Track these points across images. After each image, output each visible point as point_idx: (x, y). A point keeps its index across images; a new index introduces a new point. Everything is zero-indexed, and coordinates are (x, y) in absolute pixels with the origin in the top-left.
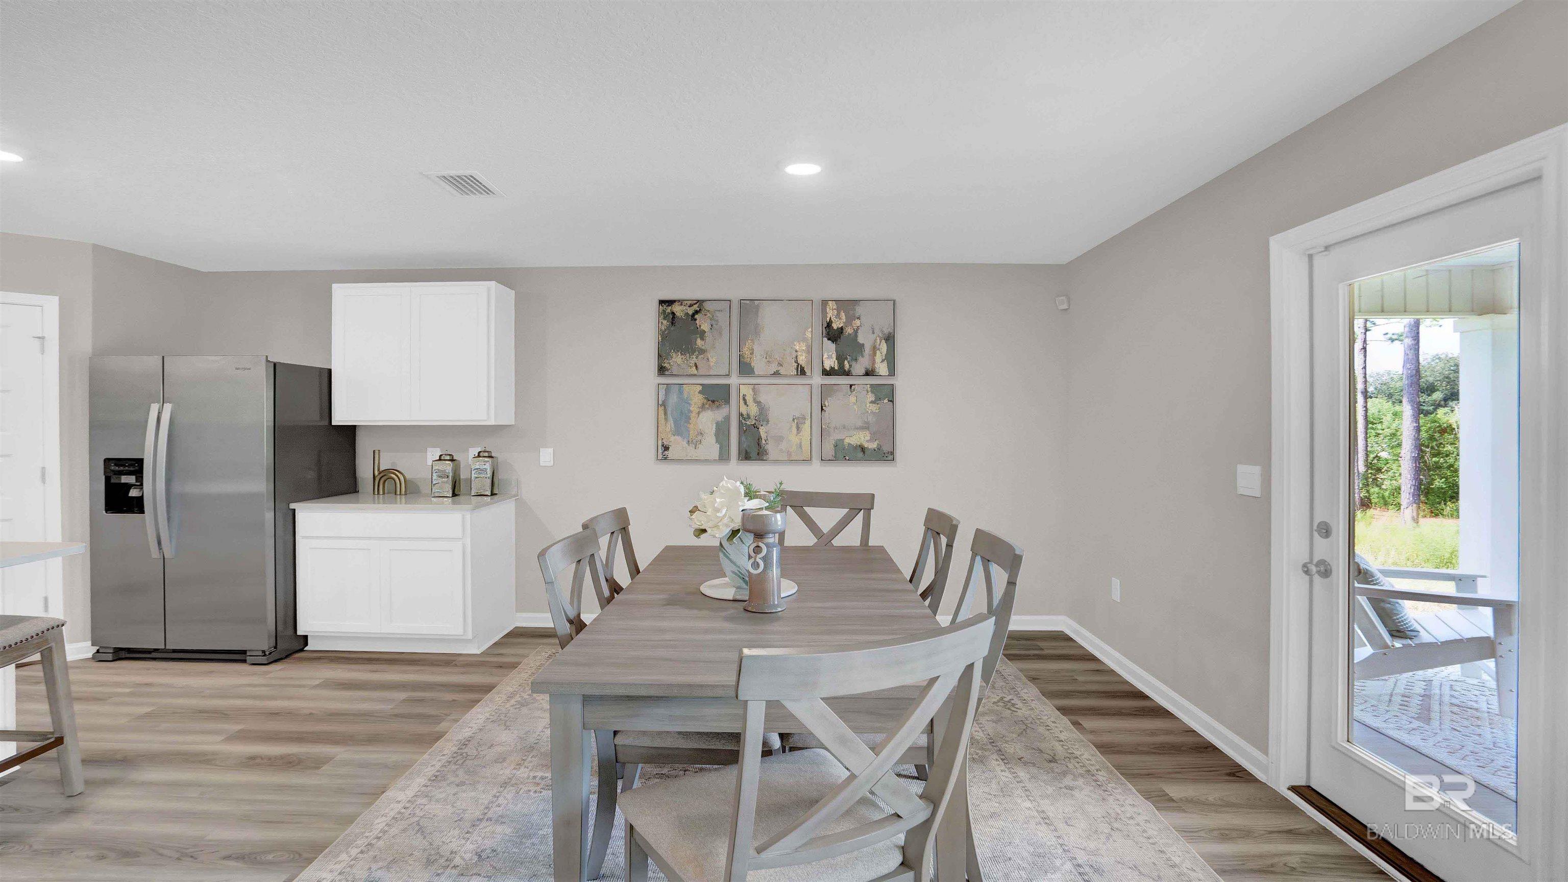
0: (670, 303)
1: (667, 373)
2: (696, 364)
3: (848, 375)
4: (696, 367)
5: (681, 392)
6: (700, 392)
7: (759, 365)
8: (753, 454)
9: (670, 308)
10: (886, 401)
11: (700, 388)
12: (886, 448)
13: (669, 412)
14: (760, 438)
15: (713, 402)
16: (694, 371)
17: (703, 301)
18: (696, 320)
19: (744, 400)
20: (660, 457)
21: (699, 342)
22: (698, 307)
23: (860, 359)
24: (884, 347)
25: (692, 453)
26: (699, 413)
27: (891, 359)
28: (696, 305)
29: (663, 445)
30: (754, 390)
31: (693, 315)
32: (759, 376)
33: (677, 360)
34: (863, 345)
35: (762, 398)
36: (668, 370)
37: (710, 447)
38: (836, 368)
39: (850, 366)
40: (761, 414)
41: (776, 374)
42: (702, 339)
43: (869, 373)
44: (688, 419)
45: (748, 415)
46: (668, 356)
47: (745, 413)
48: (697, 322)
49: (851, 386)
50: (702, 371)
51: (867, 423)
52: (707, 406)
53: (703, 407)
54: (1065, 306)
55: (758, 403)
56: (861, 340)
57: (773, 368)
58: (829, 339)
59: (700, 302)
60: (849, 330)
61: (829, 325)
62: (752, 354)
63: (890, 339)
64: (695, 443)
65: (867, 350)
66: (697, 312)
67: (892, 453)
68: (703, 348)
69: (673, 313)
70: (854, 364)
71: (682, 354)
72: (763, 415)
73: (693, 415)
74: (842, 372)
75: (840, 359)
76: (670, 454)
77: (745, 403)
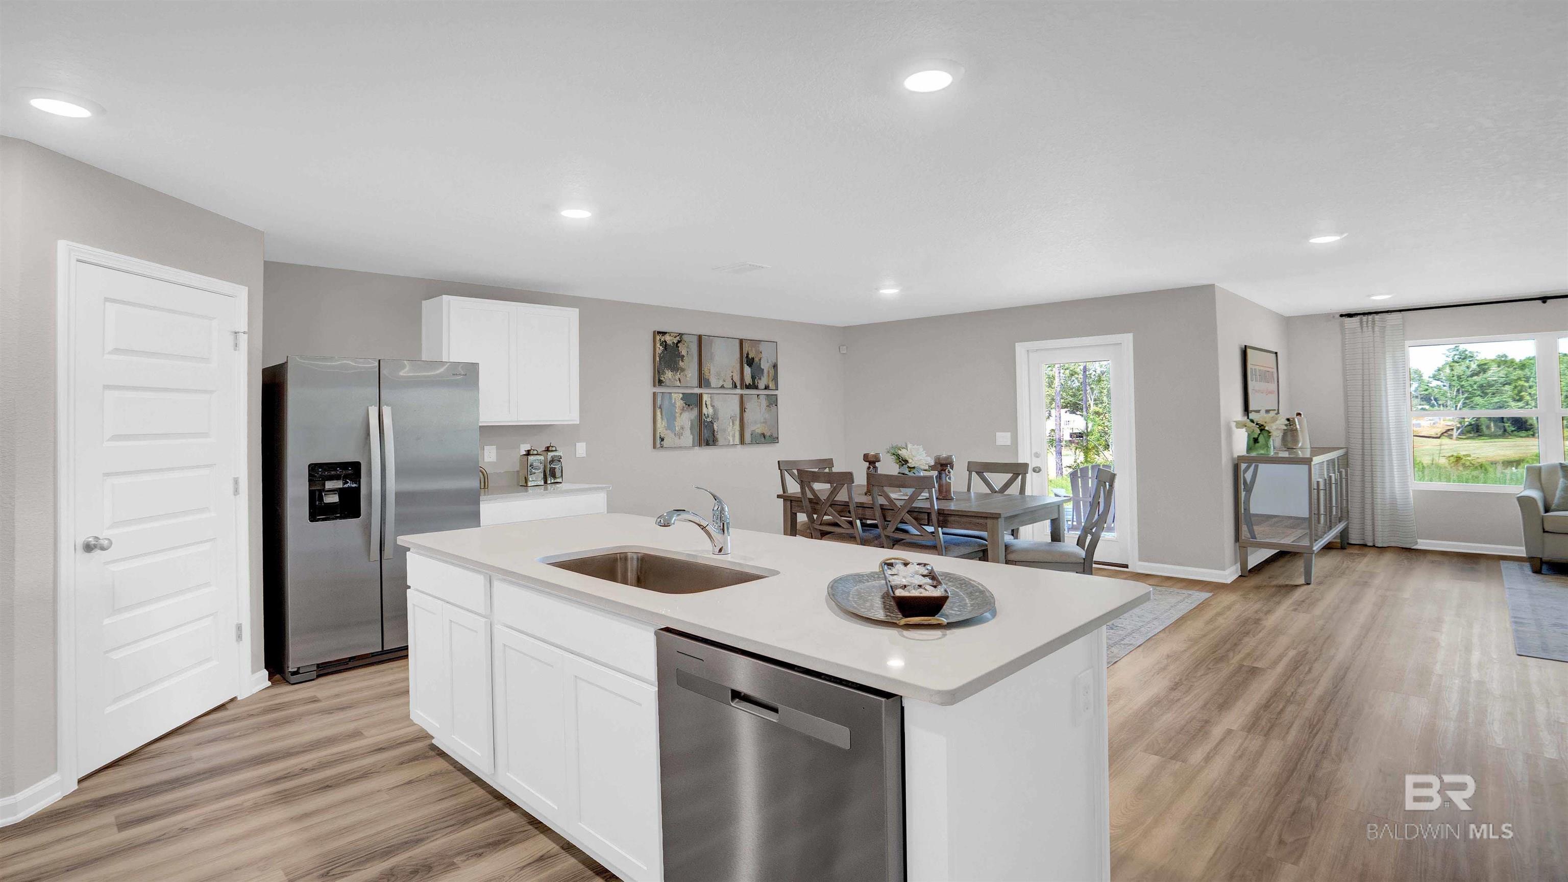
0: (664, 333)
1: (663, 384)
2: (679, 379)
3: (757, 389)
4: (680, 381)
5: (670, 398)
6: (682, 399)
7: (714, 382)
8: (711, 442)
9: (663, 337)
10: (774, 405)
11: (681, 396)
12: (775, 435)
13: (664, 414)
14: (714, 431)
15: (689, 405)
16: (678, 384)
17: (683, 334)
18: (678, 347)
19: (706, 404)
20: (658, 445)
21: (681, 363)
22: (680, 338)
23: (762, 378)
24: (772, 372)
25: (678, 442)
26: (681, 414)
27: (775, 379)
28: (678, 337)
29: (660, 438)
30: (711, 397)
31: (677, 344)
32: (714, 388)
33: (669, 374)
34: (763, 369)
35: (716, 404)
36: (663, 382)
37: (688, 438)
38: (751, 384)
39: (758, 382)
40: (715, 414)
41: (722, 387)
42: (682, 361)
43: (767, 388)
44: (675, 418)
45: (708, 415)
46: (664, 373)
47: (706, 414)
48: (680, 348)
49: (758, 395)
50: (683, 384)
51: (765, 419)
52: (685, 409)
53: (683, 409)
54: (845, 352)
55: (713, 406)
56: (762, 367)
57: (721, 383)
58: (748, 365)
59: (681, 335)
60: (756, 360)
61: (748, 354)
62: (710, 373)
63: (775, 366)
64: (679, 435)
65: (766, 371)
66: (679, 342)
67: (778, 438)
68: (683, 367)
69: (665, 341)
70: (759, 381)
71: (671, 371)
72: (715, 416)
73: (678, 415)
74: (754, 386)
75: (753, 378)
76: (665, 443)
77: (706, 407)
